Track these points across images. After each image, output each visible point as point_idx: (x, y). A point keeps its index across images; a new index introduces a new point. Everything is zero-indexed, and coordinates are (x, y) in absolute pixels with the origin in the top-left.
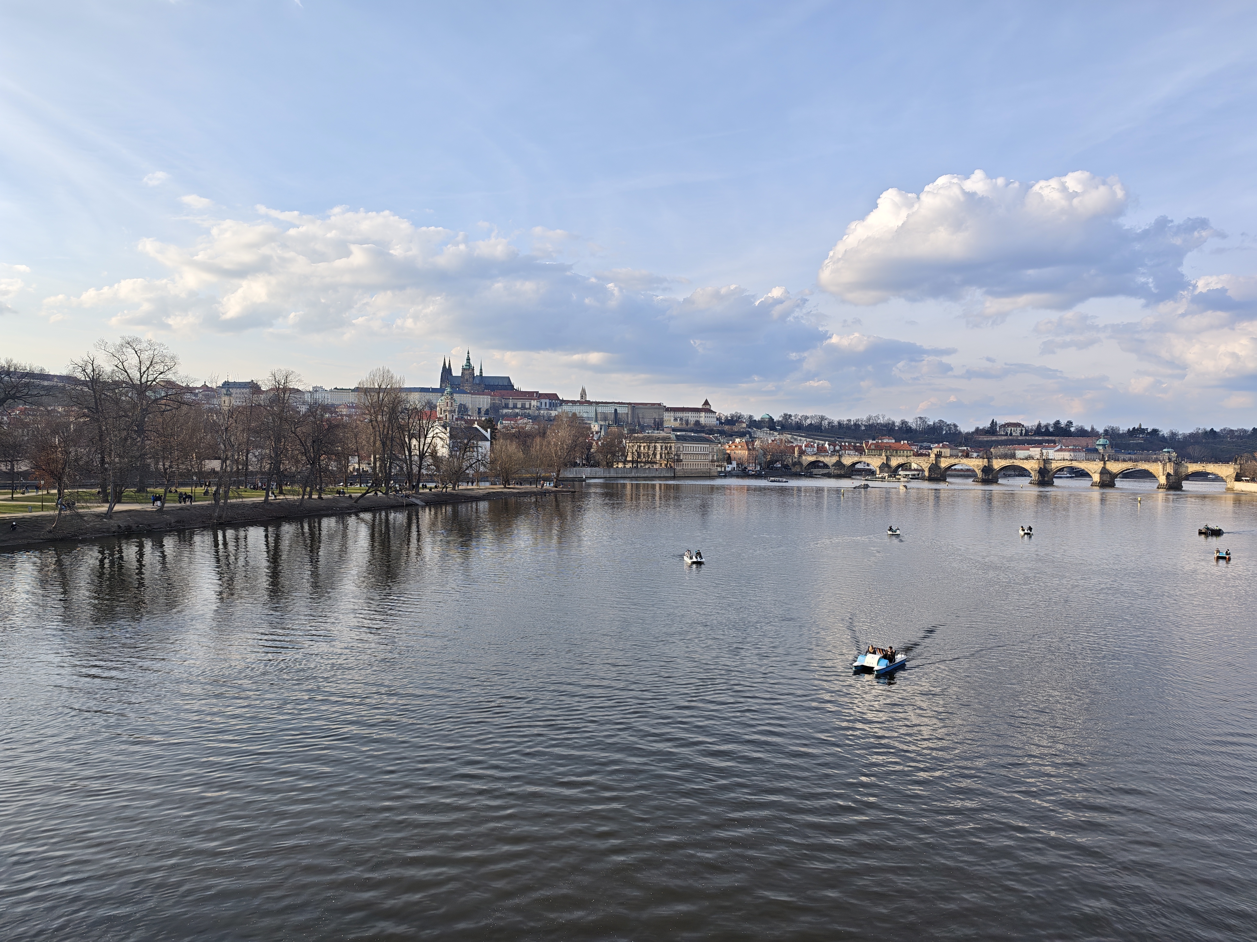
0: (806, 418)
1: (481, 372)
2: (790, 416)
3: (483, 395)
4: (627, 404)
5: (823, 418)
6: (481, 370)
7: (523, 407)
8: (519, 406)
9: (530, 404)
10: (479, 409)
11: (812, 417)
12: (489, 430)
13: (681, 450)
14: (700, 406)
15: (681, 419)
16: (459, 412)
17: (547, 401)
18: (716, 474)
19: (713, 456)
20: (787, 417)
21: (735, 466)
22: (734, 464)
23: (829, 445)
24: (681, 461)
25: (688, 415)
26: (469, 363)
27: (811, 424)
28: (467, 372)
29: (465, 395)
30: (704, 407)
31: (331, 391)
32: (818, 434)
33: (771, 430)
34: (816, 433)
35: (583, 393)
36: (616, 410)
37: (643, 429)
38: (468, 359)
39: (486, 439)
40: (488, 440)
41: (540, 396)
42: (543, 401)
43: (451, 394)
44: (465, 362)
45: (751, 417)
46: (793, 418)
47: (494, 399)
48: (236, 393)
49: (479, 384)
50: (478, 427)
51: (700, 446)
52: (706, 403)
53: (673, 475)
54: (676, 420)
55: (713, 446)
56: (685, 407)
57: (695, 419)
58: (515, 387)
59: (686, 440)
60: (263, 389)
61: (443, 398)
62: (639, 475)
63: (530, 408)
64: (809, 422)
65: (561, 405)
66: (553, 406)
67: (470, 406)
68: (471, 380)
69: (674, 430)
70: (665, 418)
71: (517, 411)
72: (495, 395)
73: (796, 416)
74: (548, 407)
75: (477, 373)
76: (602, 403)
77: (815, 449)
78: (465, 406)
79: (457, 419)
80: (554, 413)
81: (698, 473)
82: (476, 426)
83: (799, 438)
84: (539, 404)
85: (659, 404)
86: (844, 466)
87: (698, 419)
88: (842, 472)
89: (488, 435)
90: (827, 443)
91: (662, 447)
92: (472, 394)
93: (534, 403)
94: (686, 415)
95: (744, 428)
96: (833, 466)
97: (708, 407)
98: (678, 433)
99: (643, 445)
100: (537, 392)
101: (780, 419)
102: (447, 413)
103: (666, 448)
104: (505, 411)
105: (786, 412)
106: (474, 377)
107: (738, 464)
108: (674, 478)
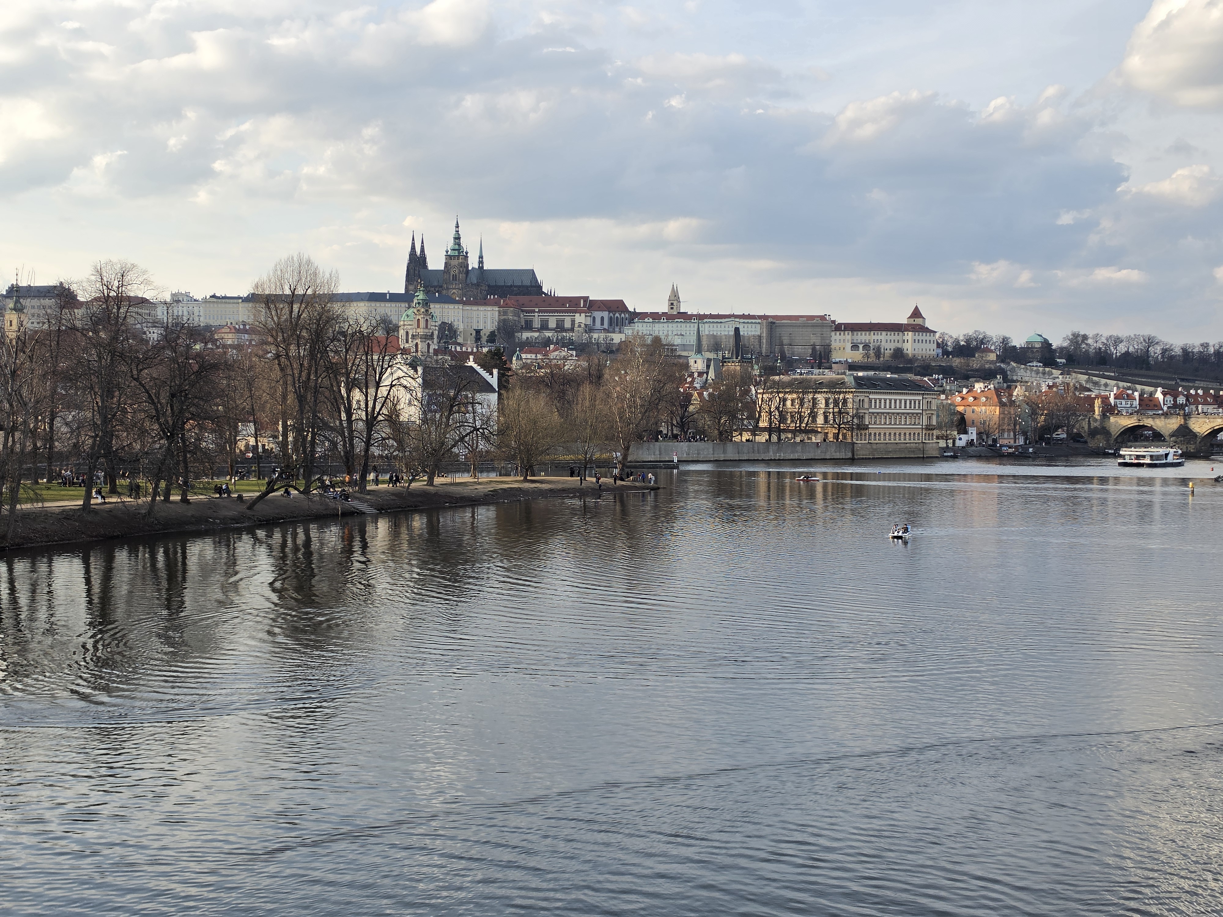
0: (1118, 341)
1: (481, 262)
2: (1085, 337)
3: (485, 304)
4: (760, 317)
5: (1150, 342)
6: (481, 257)
7: (560, 327)
8: (552, 324)
9: (573, 322)
10: (478, 332)
11: (1129, 339)
12: (495, 372)
13: (866, 406)
14: (903, 319)
15: (866, 346)
16: (440, 338)
17: (605, 314)
18: (935, 454)
19: (930, 418)
20: (1078, 339)
21: (974, 437)
22: (973, 434)
23: (1164, 394)
24: (867, 428)
25: (879, 337)
26: (459, 245)
27: (1127, 353)
28: (455, 262)
29: (451, 306)
30: (911, 321)
31: (205, 301)
32: (1143, 372)
33: (1046, 365)
34: (1136, 372)
35: (674, 299)
36: (737, 330)
37: (790, 365)
38: (457, 238)
39: (489, 388)
40: (493, 390)
41: (591, 306)
42: (598, 315)
43: (426, 303)
44: (451, 243)
45: (1005, 340)
46: (1090, 341)
47: (505, 313)
48: (33, 307)
49: (478, 285)
50: (475, 366)
51: (903, 397)
52: (916, 313)
53: (849, 455)
54: (855, 347)
55: (929, 398)
56: (874, 321)
57: (893, 346)
58: (545, 290)
59: (875, 386)
60: (81, 298)
61: (410, 312)
62: (782, 456)
63: (572, 330)
64: (1122, 348)
65: (631, 321)
66: (615, 324)
67: (461, 327)
68: (462, 276)
69: (853, 367)
70: (834, 345)
71: (548, 334)
72: (506, 305)
73: (1096, 337)
74: (606, 326)
75: (473, 263)
76: (711, 316)
77: (1136, 403)
78: (450, 326)
79: (436, 352)
80: (617, 338)
81: (900, 450)
82: (471, 363)
83: (1103, 381)
84: (589, 321)
85: (823, 318)
86: (1194, 435)
87: (899, 345)
88: (1192, 448)
89: (494, 381)
90: (1160, 389)
91: (827, 401)
92: (465, 303)
93: (580, 318)
94: (876, 337)
95: (991, 362)
96: (1172, 435)
97: (918, 321)
98: (860, 374)
99: (789, 397)
100: (586, 299)
101: (1065, 344)
102: (419, 341)
103: (836, 403)
104: (526, 335)
105: (1076, 330)
106: (468, 272)
107: (979, 434)
108: (852, 461)
